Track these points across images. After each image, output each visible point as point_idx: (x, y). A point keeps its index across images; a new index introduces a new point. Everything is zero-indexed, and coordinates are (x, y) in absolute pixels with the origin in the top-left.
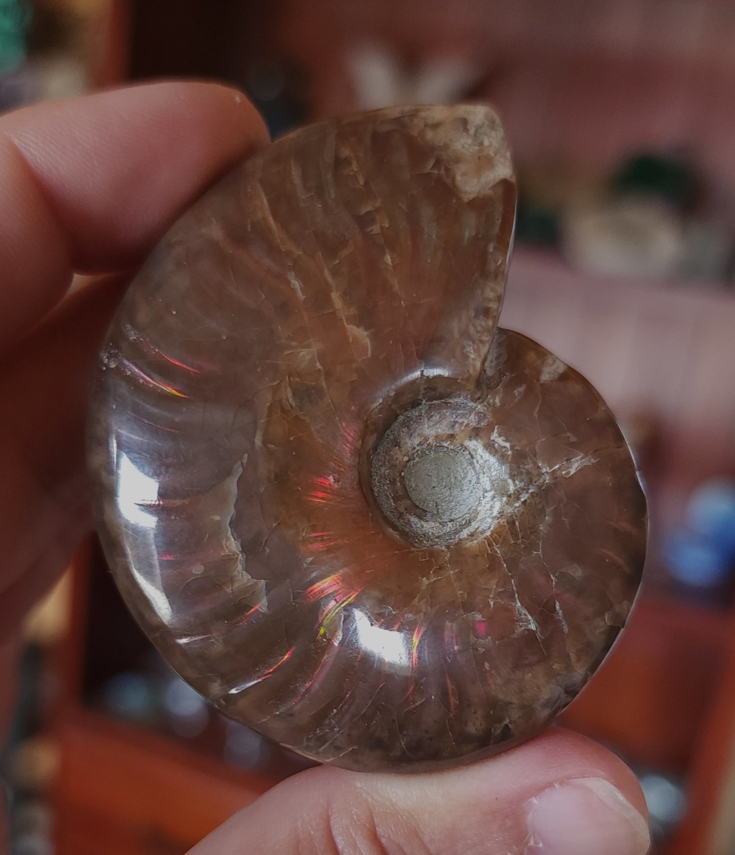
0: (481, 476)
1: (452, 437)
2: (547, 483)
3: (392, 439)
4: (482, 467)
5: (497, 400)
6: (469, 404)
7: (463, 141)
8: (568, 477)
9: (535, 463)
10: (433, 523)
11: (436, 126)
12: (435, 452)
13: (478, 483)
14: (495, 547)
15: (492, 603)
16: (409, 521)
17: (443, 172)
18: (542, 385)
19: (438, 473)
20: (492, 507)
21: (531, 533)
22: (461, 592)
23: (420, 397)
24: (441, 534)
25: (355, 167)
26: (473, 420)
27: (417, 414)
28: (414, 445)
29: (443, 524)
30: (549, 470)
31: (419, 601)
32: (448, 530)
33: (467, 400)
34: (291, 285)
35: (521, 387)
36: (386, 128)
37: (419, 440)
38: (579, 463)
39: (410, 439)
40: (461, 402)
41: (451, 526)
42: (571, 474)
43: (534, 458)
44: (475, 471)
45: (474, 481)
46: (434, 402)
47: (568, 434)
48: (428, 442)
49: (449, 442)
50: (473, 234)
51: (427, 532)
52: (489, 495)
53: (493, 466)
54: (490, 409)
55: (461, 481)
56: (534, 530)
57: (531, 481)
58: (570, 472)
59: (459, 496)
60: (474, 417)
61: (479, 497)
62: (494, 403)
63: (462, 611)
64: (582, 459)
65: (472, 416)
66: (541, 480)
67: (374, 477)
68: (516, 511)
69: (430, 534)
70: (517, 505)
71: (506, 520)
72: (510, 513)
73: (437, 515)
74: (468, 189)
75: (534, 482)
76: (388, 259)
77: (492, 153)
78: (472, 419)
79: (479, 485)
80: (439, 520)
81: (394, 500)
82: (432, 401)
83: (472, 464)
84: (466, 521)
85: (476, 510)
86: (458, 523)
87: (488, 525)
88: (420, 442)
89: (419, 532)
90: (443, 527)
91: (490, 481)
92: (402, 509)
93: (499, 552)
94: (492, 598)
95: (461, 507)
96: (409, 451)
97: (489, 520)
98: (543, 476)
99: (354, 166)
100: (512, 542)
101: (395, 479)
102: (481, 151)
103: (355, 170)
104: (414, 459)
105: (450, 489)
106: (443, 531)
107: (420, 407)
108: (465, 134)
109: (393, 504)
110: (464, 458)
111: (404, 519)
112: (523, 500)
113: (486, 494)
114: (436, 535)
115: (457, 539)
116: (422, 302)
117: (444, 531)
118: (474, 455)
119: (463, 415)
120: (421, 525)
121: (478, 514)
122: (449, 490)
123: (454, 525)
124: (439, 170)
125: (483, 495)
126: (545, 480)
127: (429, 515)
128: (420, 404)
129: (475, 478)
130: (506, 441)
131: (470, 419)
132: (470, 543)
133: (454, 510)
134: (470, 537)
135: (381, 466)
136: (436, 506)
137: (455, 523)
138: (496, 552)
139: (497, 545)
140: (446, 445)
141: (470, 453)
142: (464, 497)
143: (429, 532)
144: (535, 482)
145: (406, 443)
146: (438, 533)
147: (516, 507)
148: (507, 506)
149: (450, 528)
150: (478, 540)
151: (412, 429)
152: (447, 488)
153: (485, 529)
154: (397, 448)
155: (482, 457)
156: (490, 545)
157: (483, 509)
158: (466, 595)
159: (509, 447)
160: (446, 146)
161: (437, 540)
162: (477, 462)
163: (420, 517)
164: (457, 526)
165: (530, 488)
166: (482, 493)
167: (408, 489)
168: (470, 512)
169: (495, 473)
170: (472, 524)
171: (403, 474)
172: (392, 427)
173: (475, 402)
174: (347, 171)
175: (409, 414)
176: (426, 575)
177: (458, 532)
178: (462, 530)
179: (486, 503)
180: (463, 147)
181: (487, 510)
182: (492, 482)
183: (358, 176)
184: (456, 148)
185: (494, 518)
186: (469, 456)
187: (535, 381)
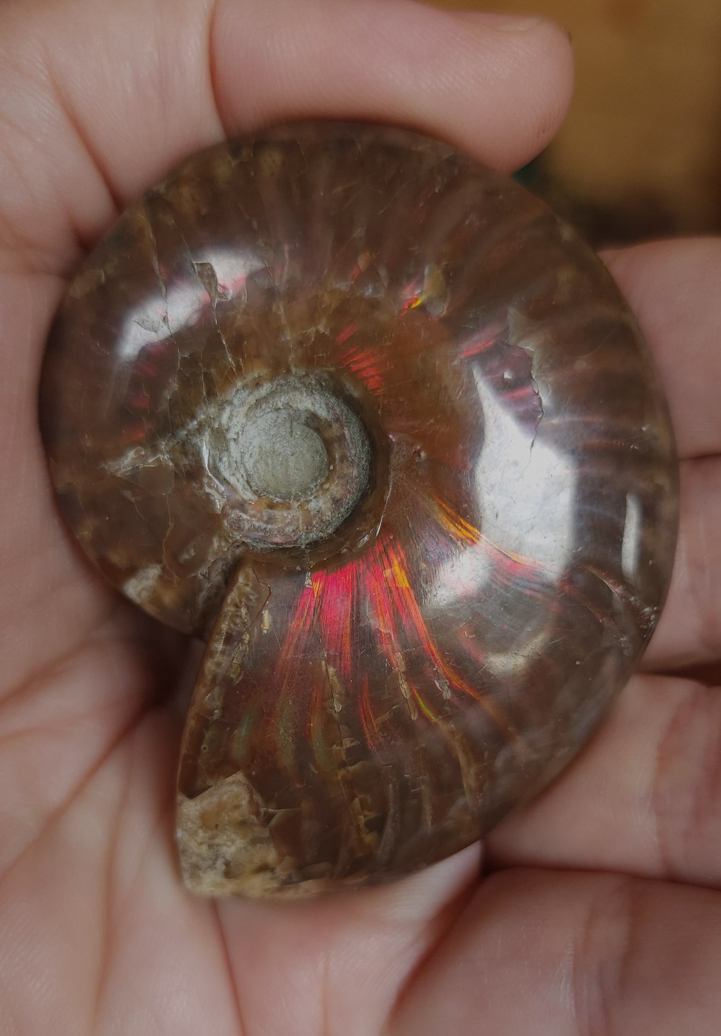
0: (239, 460)
1: (271, 506)
2: (164, 440)
3: (342, 507)
4: (237, 468)
5: (216, 544)
6: (251, 541)
7: (233, 849)
8: (138, 448)
9: (177, 465)
10: (300, 408)
11: (264, 868)
12: (290, 493)
13: (242, 453)
14: (234, 366)
15: (244, 298)
16: (328, 411)
17: (263, 810)
18: (159, 561)
19: (287, 471)
20: (230, 418)
21: (188, 380)
22: (279, 314)
24: (291, 394)
27: (311, 535)
28: (315, 500)
29: (288, 406)
30: (160, 456)
31: (330, 306)
32: (283, 399)
33: (252, 545)
35: (186, 560)
36: (323, 866)
37: (309, 506)
38: (123, 465)
39: (321, 507)
40: (259, 544)
41: (279, 403)
42: (133, 451)
43: (177, 472)
44: (245, 467)
45: (247, 456)
46: (290, 546)
47: (133, 500)
48: (299, 503)
49: (275, 501)
51: (308, 398)
52: (231, 435)
53: (226, 467)
54: (225, 534)
55: (261, 459)
56: (185, 383)
57: (183, 444)
58: (135, 454)
59: (264, 442)
60: (244, 526)
61: (244, 436)
62: (220, 542)
64: (118, 470)
65: (247, 527)
66: (171, 444)
67: (366, 464)
68: (205, 409)
69: (305, 395)
70: (203, 417)
71: (218, 398)
72: (211, 407)
73: (293, 417)
74: (235, 788)
75: (180, 443)
76: (337, 707)
77: (201, 833)
78: (248, 524)
79: (242, 451)
80: (292, 412)
81: (345, 437)
82: (293, 547)
83: (248, 475)
84: (260, 407)
85: (247, 420)
86: (271, 406)
87: (239, 396)
88: (308, 503)
89: (317, 397)
90: (288, 403)
91: (230, 452)
92: (335, 426)
93: (230, 359)
94: (243, 305)
95: (264, 426)
96: (322, 494)
97: (236, 402)
98: (168, 450)
99: (363, 822)
100: (212, 370)
101: (342, 461)
102: (213, 838)
103: (362, 817)
104: (316, 486)
105: (274, 452)
106: (289, 397)
107: (307, 541)
108: (229, 858)
109: (346, 432)
110: (256, 484)
111: (334, 414)
112: (195, 423)
113: (235, 437)
114: (298, 393)
115: (275, 382)
117: (287, 398)
118: (246, 484)
119: (257, 529)
120: (315, 405)
121: (246, 415)
122: (275, 450)
123: (275, 404)
124: (266, 812)
125: (238, 437)
126: (166, 444)
127: (303, 419)
128: (308, 544)
129: (245, 460)
130: (208, 494)
131: (250, 525)
132: (261, 374)
133: (272, 425)
134: (260, 382)
135: (357, 478)
136: (292, 432)
137: (274, 407)
138: (233, 358)
139: (231, 368)
140: (277, 500)
141: (251, 487)
142: (258, 438)
143: (306, 397)
144: (178, 442)
145: (325, 503)
146: (295, 395)
147: (204, 413)
148: (215, 416)
149: (280, 401)
150: (252, 376)
151: (317, 518)
152: (277, 453)
153: (242, 391)
154: (336, 499)
155: (238, 480)
156: (239, 368)
157: (239, 419)
158: (274, 308)
159: (206, 487)
160: (254, 842)
161: (297, 385)
162: (242, 476)
163: (314, 416)
164: (271, 402)
165: (185, 436)
166: (240, 439)
167: (325, 451)
168: (254, 419)
169: (225, 459)
170: (254, 401)
171: (332, 468)
172: (341, 520)
173: (243, 542)
174: (371, 815)
175: (321, 534)
176: (320, 336)
177: (272, 393)
178: (267, 394)
179: (236, 425)
180: (233, 842)
181: (237, 417)
182: (227, 450)
183: (360, 810)
184: (242, 841)
185: (230, 403)
186: (251, 484)
187: (167, 567)
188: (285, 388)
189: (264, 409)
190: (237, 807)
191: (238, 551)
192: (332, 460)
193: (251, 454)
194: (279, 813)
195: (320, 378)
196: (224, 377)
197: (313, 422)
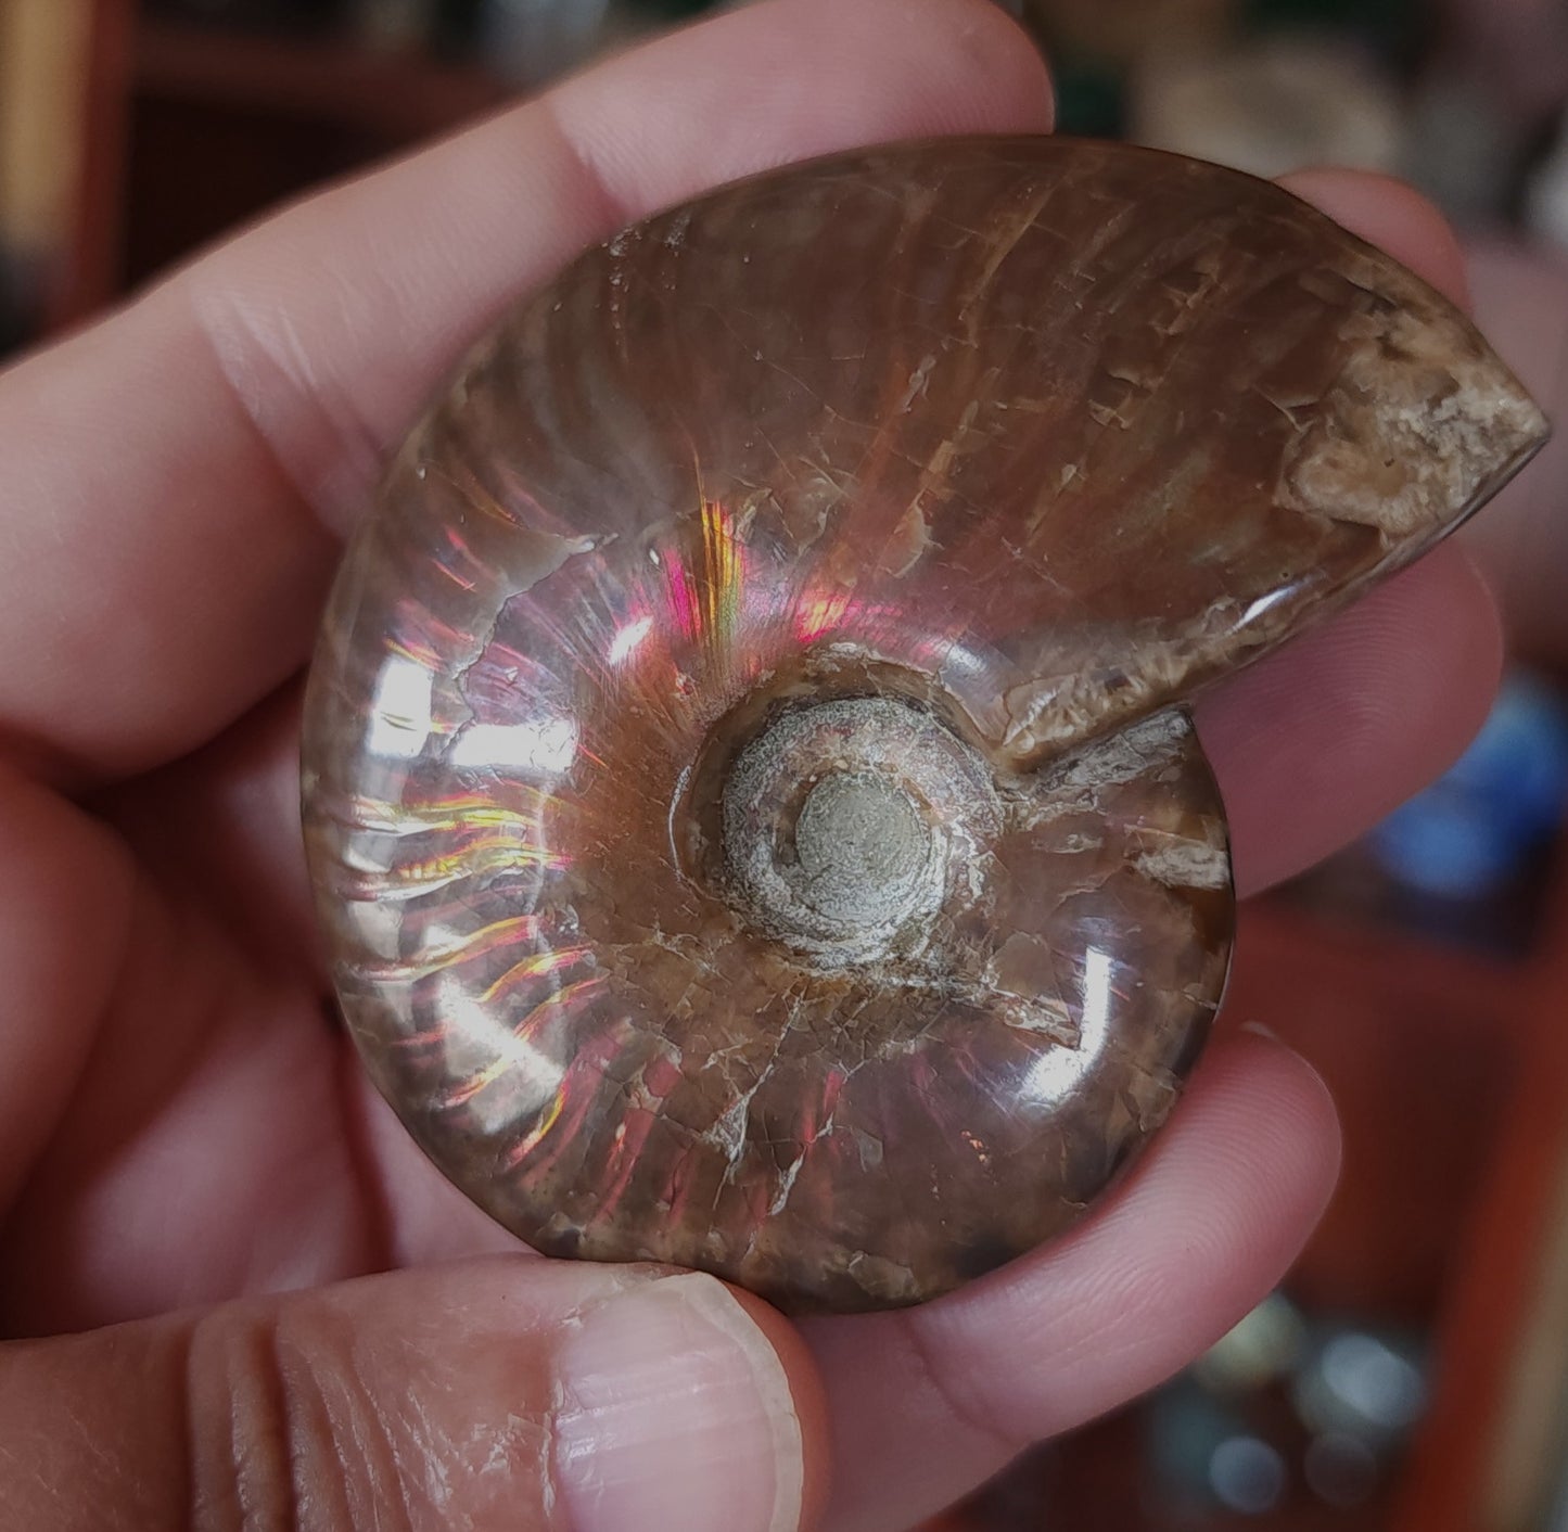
0: (912, 896)
1: (925, 803)
2: (969, 1000)
3: (843, 719)
4: (923, 887)
5: (1034, 821)
6: (986, 783)
7: (1405, 414)
8: (1008, 1023)
9: (984, 957)
10: (783, 884)
11: (1390, 352)
12: (894, 798)
13: (901, 901)
14: (797, 999)
15: (711, 1062)
16: (754, 846)
17: (1302, 429)
18: (1132, 871)
19: (877, 832)
20: (870, 949)
21: (866, 1038)
22: (688, 1003)
23: (927, 703)
24: (776, 909)
25: (1192, 300)
26: (972, 811)
27: (910, 721)
28: (870, 759)
29: (795, 899)
30: (993, 987)
31: (625, 952)
32: (792, 915)
33: (987, 776)
34: (913, 375)
35: (1092, 838)
36: (1310, 284)
37: (883, 760)
38: (1051, 1025)
39: (871, 744)
40: (979, 770)
41: (801, 915)
42: (1020, 1026)
43: (991, 950)
44: (915, 882)
45: (901, 892)
46: (944, 730)
48: (892, 775)
49: (918, 805)
50: (1224, 559)
51: (761, 886)
52: (890, 930)
53: (932, 899)
54: (1009, 821)
55: (890, 875)
56: (875, 1035)
57: (950, 974)
58: (1021, 1021)
59: (867, 890)
61: (880, 918)
62: (1025, 819)
63: (660, 1026)
65: (976, 805)
66: (965, 988)
67: (765, 742)
68: (883, 987)
70: (895, 981)
71: (856, 983)
72: (874, 981)
73: (803, 884)
74: (1308, 490)
75: (954, 977)
76: (1070, 472)
77: (1423, 474)
79: (899, 903)
80: (799, 890)
81: (763, 798)
82: (942, 727)
83: (920, 868)
84: (827, 930)
85: (856, 931)
86: (814, 921)
87: (831, 964)
88: (881, 763)
89: (750, 875)
90: (791, 904)
91: (912, 913)
92: (762, 822)
93: (796, 1010)
94: (719, 1056)
95: (849, 907)
96: (855, 760)
97: (842, 960)
98: (976, 985)
99: (1195, 295)
100: (827, 1019)
101: (794, 773)
102: (1412, 454)
103: (1189, 302)
104: (855, 777)
105: (869, 869)
106: (782, 909)
107: (921, 718)
108: (1425, 407)
109: (756, 802)
110: (921, 849)
111: (749, 836)
112: (910, 983)
113: (888, 926)
114: (768, 903)
115: (779, 937)
116: (1045, 577)
117: (785, 910)
118: (932, 858)
119: (966, 790)
120: (764, 869)
121: (850, 938)
122: (866, 870)
123: (807, 918)
124: (1301, 421)
125: (885, 923)
126: (972, 994)
127: (794, 870)
128: (923, 713)
129: (907, 889)
130: (984, 887)
132: (779, 959)
133: (837, 900)
134: (792, 953)
135: (793, 737)
136: (824, 870)
137: (812, 916)
138: (791, 1008)
139: (805, 999)
140: (913, 805)
141: (930, 849)
142: (870, 900)
143: (764, 889)
144: (954, 981)
145: (861, 745)
146: (773, 904)
147: (890, 983)
148: (881, 967)
149: (797, 915)
150: (793, 967)
151: (886, 735)
152: (867, 863)
153: (822, 964)
154: (843, 737)
155: (934, 871)
156: (795, 991)
157: (864, 940)
158: (690, 1013)
159: (975, 897)
160: (1366, 399)
161: (758, 911)
162: (926, 873)
163: (779, 859)
164: (809, 924)
165: (939, 980)
166: (887, 918)
167: (805, 808)
168: (848, 926)
169: (924, 910)
170: (824, 943)
171: (813, 779)
172: (858, 704)
173: (996, 790)
174: (1175, 294)
175: (899, 711)
176: (669, 933)
177: (797, 930)
178: (802, 935)
179: (873, 937)
180: (1393, 425)
181: (861, 946)
182: (911, 918)
183: (1181, 316)
184: (1378, 413)
185: (850, 966)
186: (926, 854)
187: (1126, 855)
188: (775, 923)
189: (825, 924)
190: (1334, 464)
191: (1014, 785)
192: (806, 788)
193: (894, 891)
194: (1285, 404)
195: (718, 889)
196: (822, 999)
197: (788, 854)
